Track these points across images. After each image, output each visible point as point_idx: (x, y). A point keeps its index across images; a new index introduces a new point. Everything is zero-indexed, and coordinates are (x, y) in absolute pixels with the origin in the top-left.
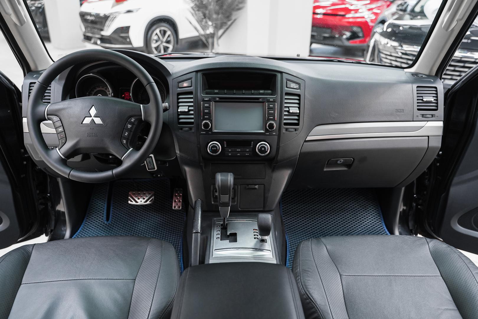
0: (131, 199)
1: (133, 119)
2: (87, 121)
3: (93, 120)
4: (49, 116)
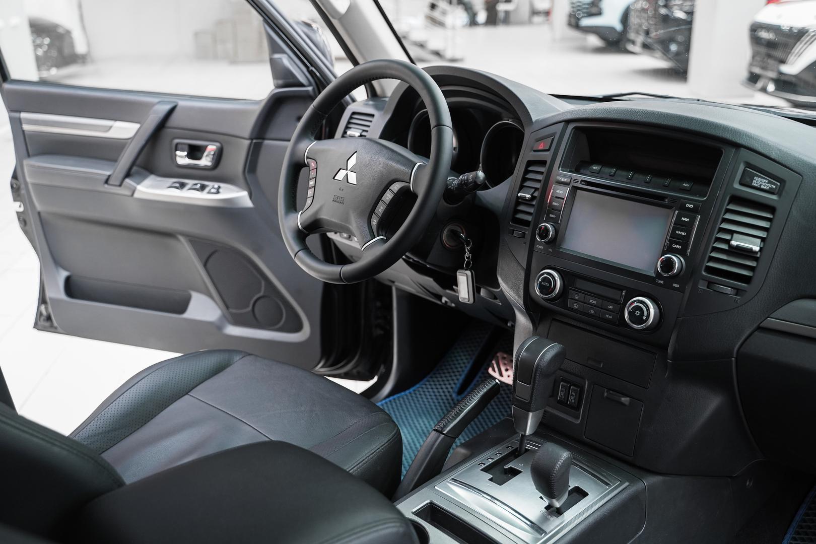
0: (495, 366)
2: (341, 175)
3: (347, 175)
4: (309, 160)
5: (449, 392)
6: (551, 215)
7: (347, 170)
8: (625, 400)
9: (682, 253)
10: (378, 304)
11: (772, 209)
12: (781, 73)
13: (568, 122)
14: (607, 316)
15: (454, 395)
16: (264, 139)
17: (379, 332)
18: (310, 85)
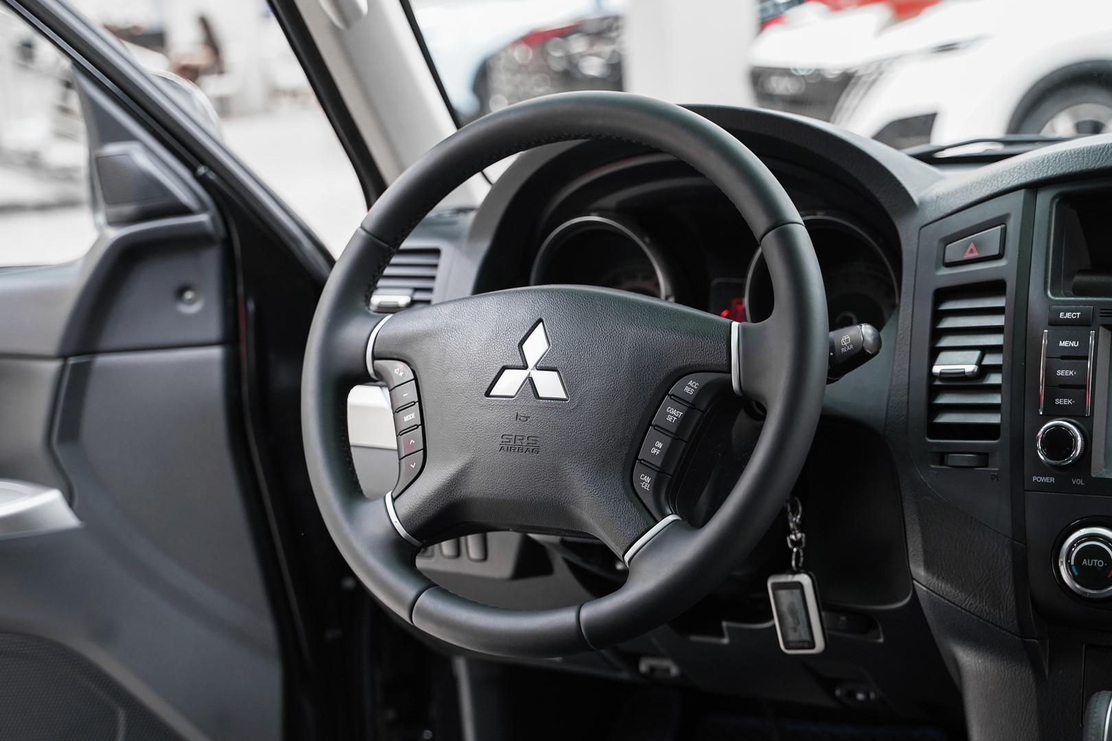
1: (691, 383)
2: (510, 383)
3: (530, 380)
4: (377, 362)
6: (1059, 402)
7: (525, 367)
10: (390, 714)
13: (1034, 188)
16: (95, 352)
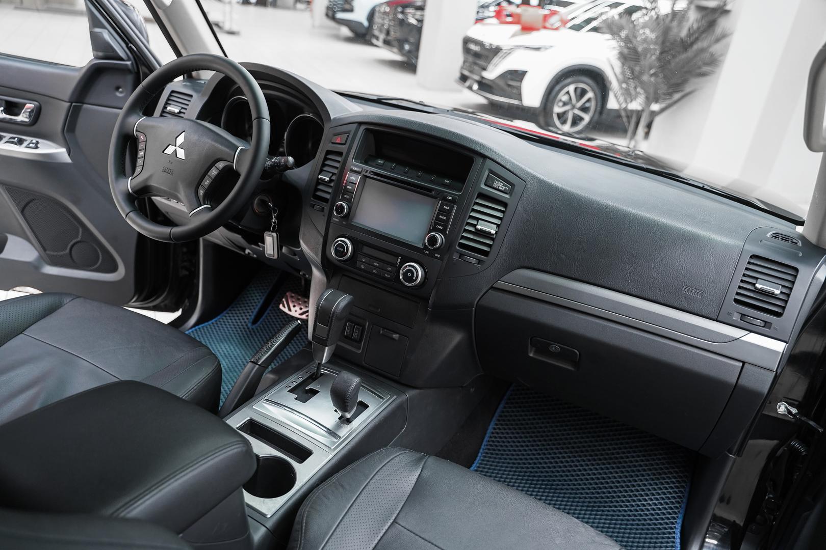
0: (285, 303)
1: (222, 164)
2: (170, 150)
3: (176, 150)
4: (137, 132)
5: (245, 322)
6: (345, 196)
7: (176, 146)
8: (396, 336)
9: (443, 232)
11: (505, 205)
12: (483, 78)
13: (360, 124)
14: (386, 275)
15: (249, 325)
16: (84, 103)
17: (185, 273)
18: (129, 60)
